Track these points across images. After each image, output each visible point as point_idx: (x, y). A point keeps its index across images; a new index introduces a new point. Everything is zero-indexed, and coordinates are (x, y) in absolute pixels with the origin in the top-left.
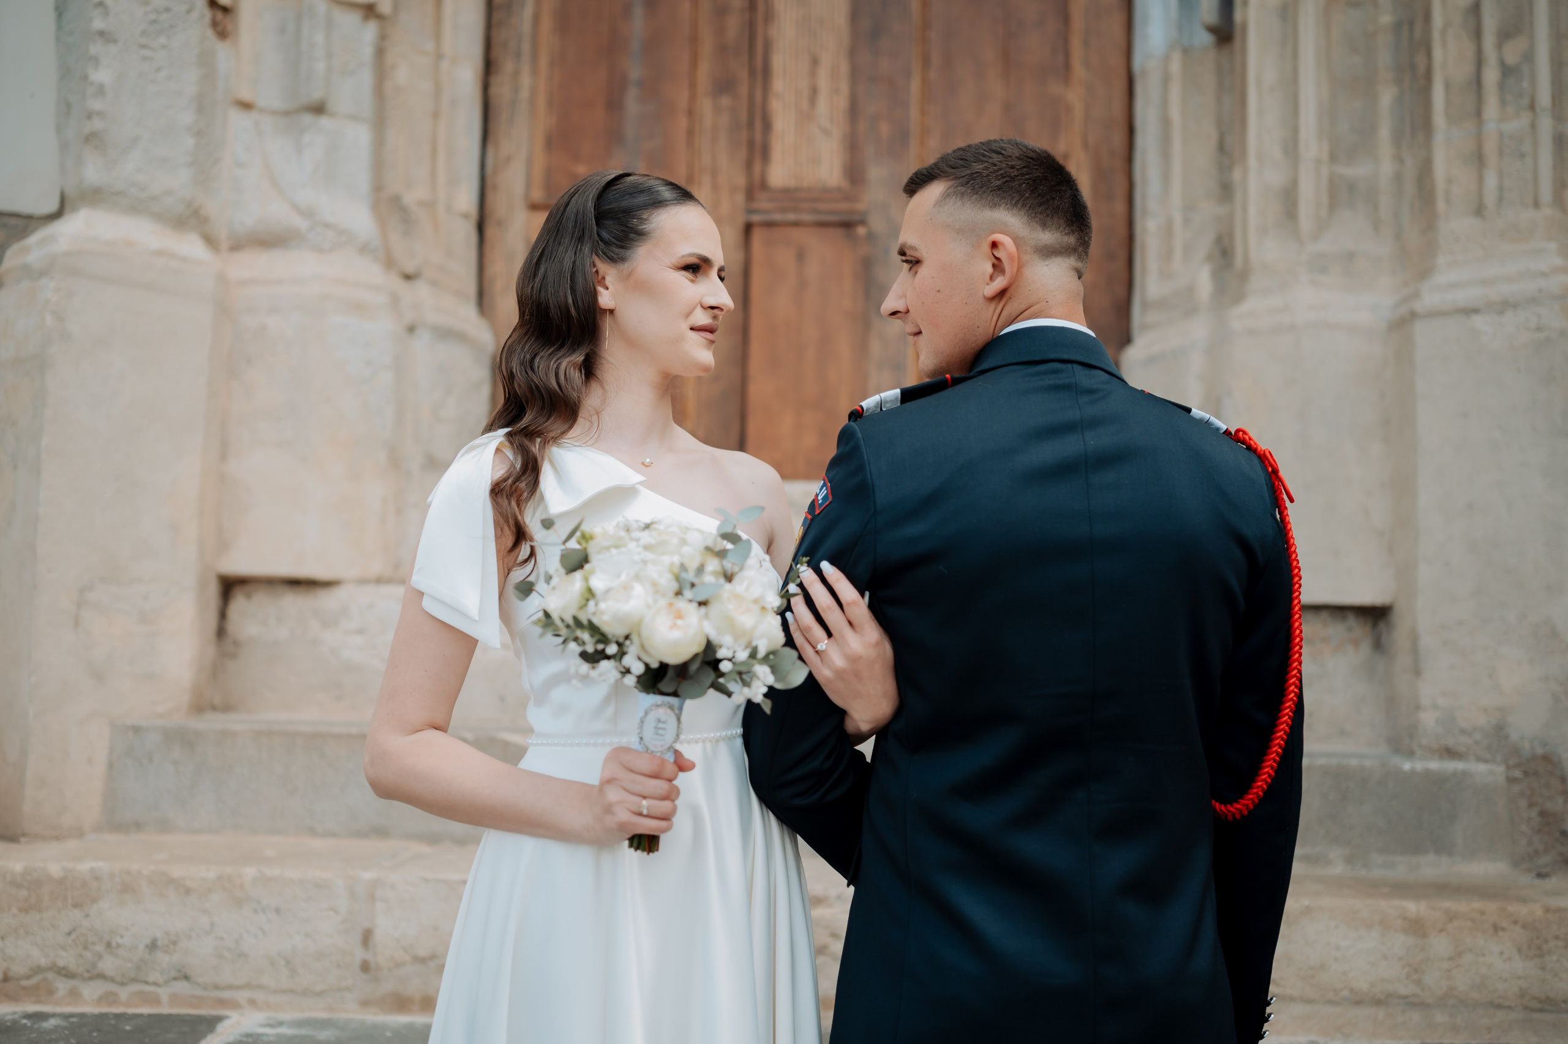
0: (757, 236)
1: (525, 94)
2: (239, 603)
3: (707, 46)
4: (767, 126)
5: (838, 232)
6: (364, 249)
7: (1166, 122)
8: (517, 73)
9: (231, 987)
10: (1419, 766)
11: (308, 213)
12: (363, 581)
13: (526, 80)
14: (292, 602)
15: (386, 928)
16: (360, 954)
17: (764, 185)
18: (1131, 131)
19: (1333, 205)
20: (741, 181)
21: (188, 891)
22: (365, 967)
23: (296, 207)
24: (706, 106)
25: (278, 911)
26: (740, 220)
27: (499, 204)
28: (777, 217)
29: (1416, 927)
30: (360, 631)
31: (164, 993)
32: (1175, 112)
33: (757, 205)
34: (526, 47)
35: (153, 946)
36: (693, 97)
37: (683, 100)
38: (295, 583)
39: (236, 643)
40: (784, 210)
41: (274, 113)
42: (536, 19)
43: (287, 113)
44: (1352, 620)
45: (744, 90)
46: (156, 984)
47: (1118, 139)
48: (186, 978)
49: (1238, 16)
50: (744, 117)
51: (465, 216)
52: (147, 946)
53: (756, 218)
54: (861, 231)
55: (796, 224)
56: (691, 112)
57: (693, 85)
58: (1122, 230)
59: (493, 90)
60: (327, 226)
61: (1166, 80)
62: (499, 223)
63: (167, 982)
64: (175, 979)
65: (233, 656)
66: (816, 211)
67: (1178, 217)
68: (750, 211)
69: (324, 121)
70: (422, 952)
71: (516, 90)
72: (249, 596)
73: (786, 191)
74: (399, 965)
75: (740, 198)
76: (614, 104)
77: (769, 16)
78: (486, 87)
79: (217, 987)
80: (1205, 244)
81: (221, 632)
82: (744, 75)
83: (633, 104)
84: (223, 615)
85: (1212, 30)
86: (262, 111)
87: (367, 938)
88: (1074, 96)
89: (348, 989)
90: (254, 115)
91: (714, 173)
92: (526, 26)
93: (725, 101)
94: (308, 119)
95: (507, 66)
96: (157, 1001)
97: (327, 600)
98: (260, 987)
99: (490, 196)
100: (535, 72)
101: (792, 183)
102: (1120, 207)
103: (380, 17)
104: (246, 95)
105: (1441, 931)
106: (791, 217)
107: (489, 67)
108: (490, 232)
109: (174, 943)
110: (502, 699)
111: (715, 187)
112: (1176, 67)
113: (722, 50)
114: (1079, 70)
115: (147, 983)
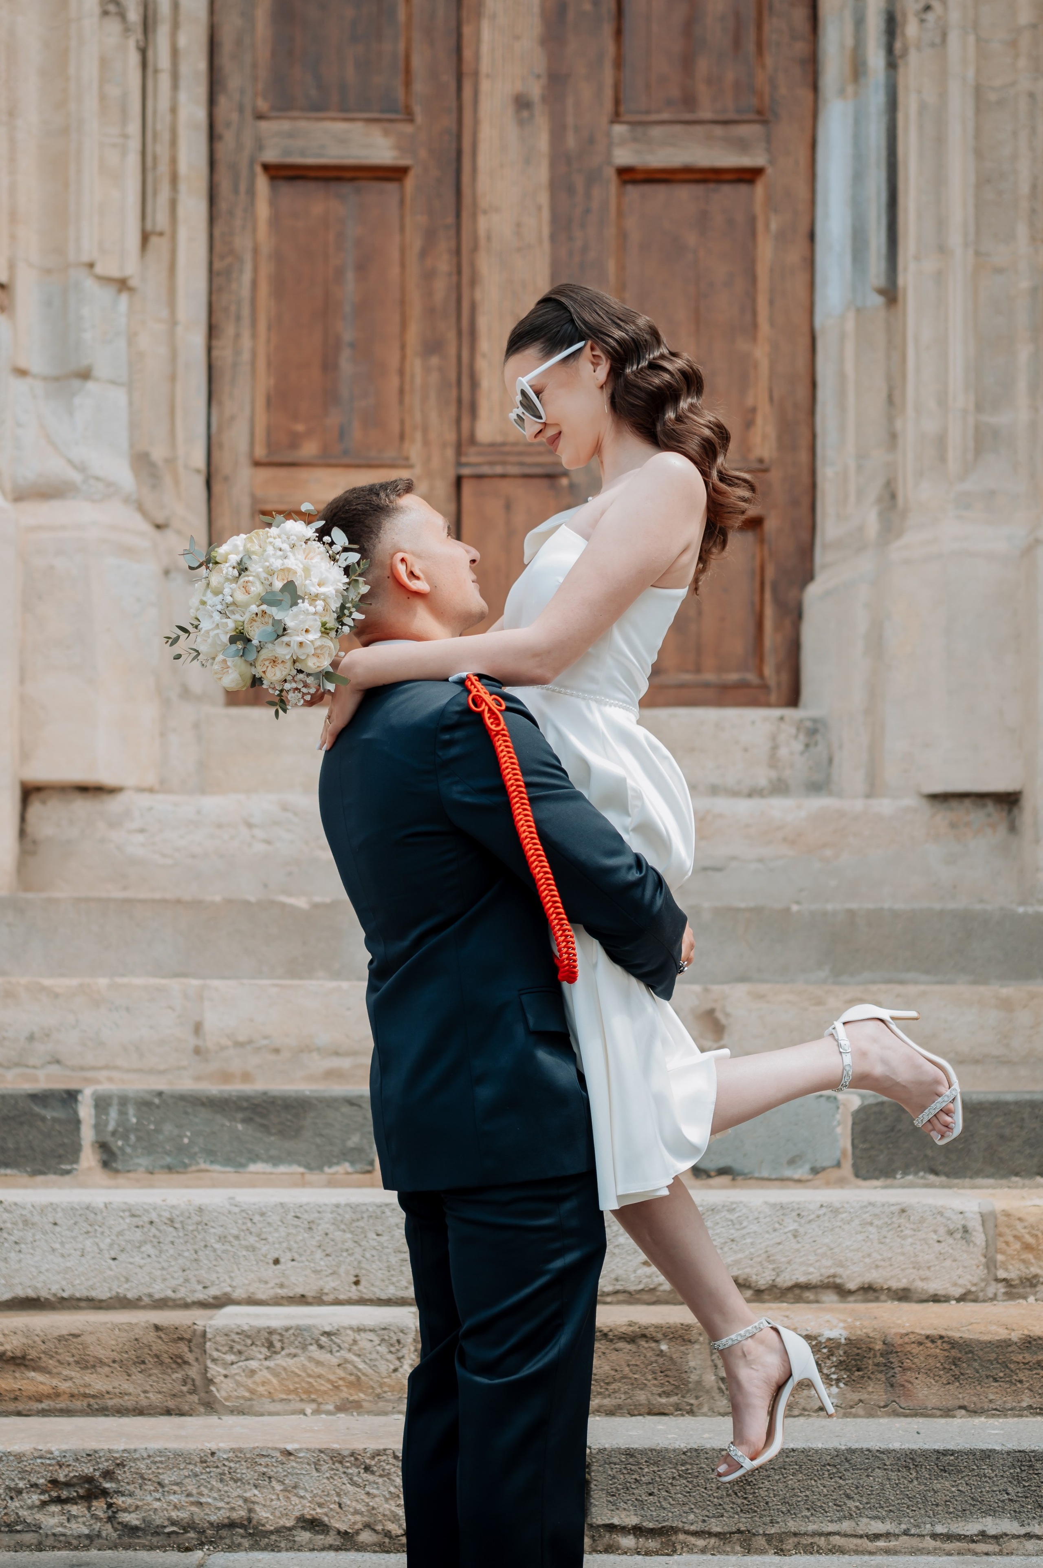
0: (467, 488)
1: (246, 356)
2: (36, 808)
3: (416, 309)
4: (474, 384)
5: (544, 483)
6: (127, 500)
7: (842, 376)
8: (238, 336)
9: (93, 1068)
10: (1030, 910)
11: (81, 468)
12: (141, 790)
13: (246, 342)
14: (81, 806)
15: (213, 1021)
16: (192, 1041)
17: (472, 441)
18: (814, 385)
19: (978, 451)
20: (451, 436)
21: (57, 996)
22: (197, 1051)
23: (70, 462)
24: (415, 366)
25: (128, 1009)
26: (451, 474)
27: (224, 461)
28: (486, 470)
29: (1006, 1005)
30: (142, 831)
31: (41, 1074)
32: (849, 367)
33: (464, 460)
34: (246, 311)
35: (31, 1038)
36: (403, 358)
37: (394, 361)
38: (84, 789)
39: (34, 842)
40: (491, 464)
41: (45, 379)
42: (254, 283)
43: (57, 379)
44: (991, 807)
45: (452, 351)
46: (34, 1067)
47: (802, 393)
48: (58, 1062)
49: (901, 281)
50: (453, 376)
51: (198, 471)
52: (27, 1038)
53: (465, 471)
54: (564, 481)
55: (503, 476)
56: (401, 372)
57: (403, 347)
58: (806, 479)
59: (215, 353)
60: (98, 479)
61: (842, 337)
62: (226, 479)
63: (43, 1066)
64: (50, 1063)
65: (33, 853)
66: (521, 464)
67: (852, 464)
68: (459, 464)
69: (90, 385)
70: (242, 1038)
71: (237, 352)
72: (44, 802)
73: (492, 445)
74: (223, 1048)
75: (450, 453)
76: (329, 365)
77: (474, 281)
78: (209, 350)
79: (82, 1069)
80: (875, 489)
81: (22, 833)
82: (451, 336)
83: (346, 365)
84: (23, 819)
85: (881, 292)
86: (34, 376)
87: (198, 1028)
88: (761, 353)
89: (184, 1068)
90: (29, 381)
91: (425, 430)
92: (245, 292)
93: (434, 361)
94: (76, 383)
95: (229, 330)
96: (36, 1079)
97: (113, 805)
98: (116, 1068)
99: (215, 454)
100: (254, 336)
101: (499, 439)
102: (803, 456)
103: (131, 290)
104: (23, 364)
105: (1025, 1006)
106: (499, 470)
107: (212, 331)
108: (217, 488)
109: (48, 1035)
110: (265, 886)
111: (426, 443)
112: (850, 326)
113: (430, 312)
114: (764, 327)
115: (27, 1066)
